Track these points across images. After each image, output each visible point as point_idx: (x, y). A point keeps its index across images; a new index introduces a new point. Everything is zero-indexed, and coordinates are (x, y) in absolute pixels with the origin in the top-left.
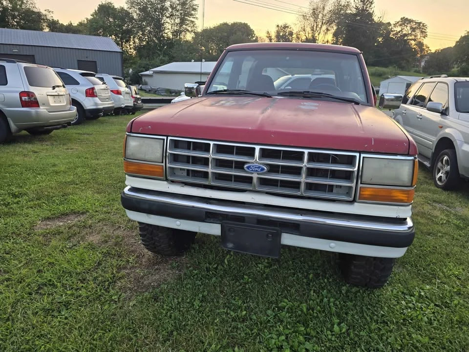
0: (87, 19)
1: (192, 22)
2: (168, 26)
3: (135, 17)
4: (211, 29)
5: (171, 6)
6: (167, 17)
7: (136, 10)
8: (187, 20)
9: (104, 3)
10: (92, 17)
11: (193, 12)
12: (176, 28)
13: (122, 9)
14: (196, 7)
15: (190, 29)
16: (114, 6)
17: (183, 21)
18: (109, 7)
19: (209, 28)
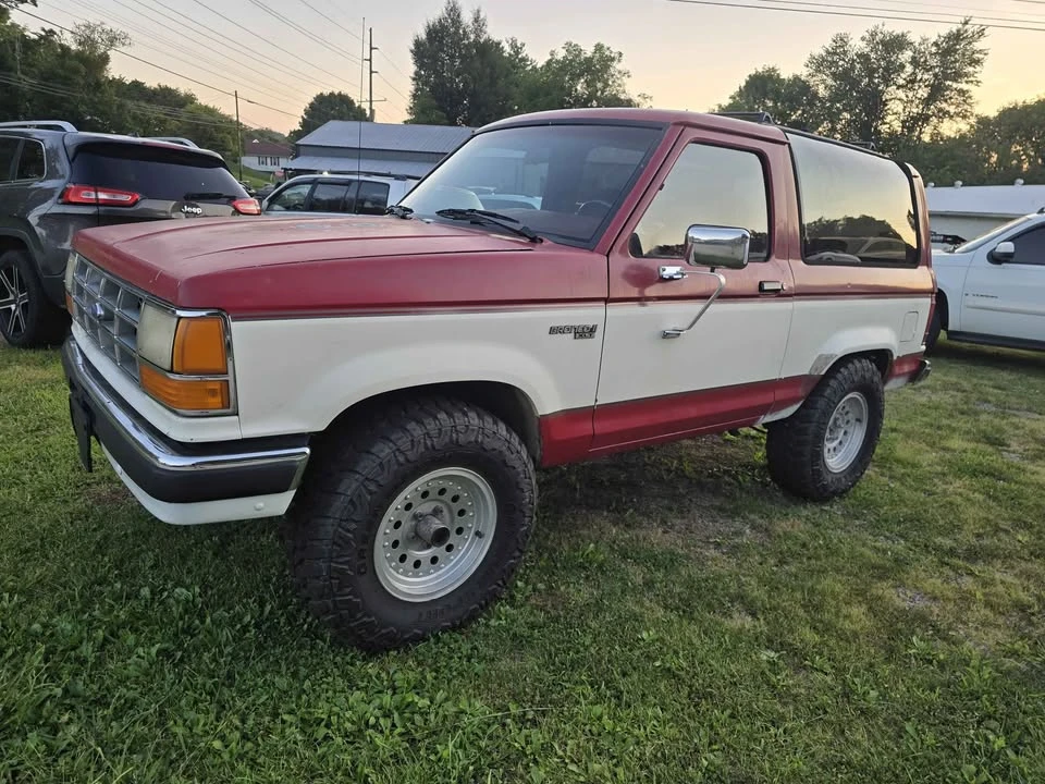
0: (720, 106)
1: (962, 92)
2: (895, 106)
3: (822, 92)
4: (1026, 108)
5: (914, 62)
6: (899, 87)
7: (825, 77)
8: (948, 88)
9: (760, 70)
10: (731, 101)
11: (971, 69)
12: (915, 110)
13: (797, 78)
14: (981, 56)
15: (952, 109)
16: (778, 75)
17: (937, 92)
18: (770, 77)
19: (1020, 104)
